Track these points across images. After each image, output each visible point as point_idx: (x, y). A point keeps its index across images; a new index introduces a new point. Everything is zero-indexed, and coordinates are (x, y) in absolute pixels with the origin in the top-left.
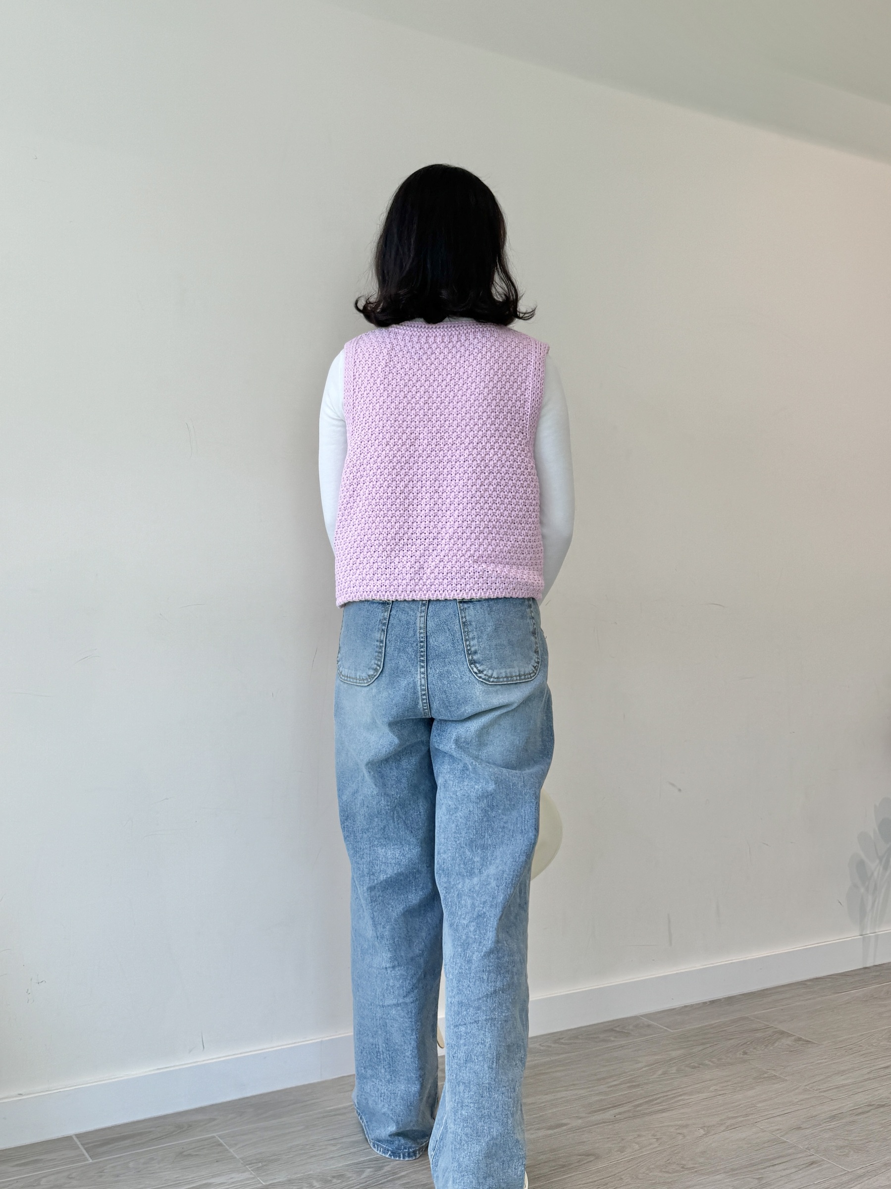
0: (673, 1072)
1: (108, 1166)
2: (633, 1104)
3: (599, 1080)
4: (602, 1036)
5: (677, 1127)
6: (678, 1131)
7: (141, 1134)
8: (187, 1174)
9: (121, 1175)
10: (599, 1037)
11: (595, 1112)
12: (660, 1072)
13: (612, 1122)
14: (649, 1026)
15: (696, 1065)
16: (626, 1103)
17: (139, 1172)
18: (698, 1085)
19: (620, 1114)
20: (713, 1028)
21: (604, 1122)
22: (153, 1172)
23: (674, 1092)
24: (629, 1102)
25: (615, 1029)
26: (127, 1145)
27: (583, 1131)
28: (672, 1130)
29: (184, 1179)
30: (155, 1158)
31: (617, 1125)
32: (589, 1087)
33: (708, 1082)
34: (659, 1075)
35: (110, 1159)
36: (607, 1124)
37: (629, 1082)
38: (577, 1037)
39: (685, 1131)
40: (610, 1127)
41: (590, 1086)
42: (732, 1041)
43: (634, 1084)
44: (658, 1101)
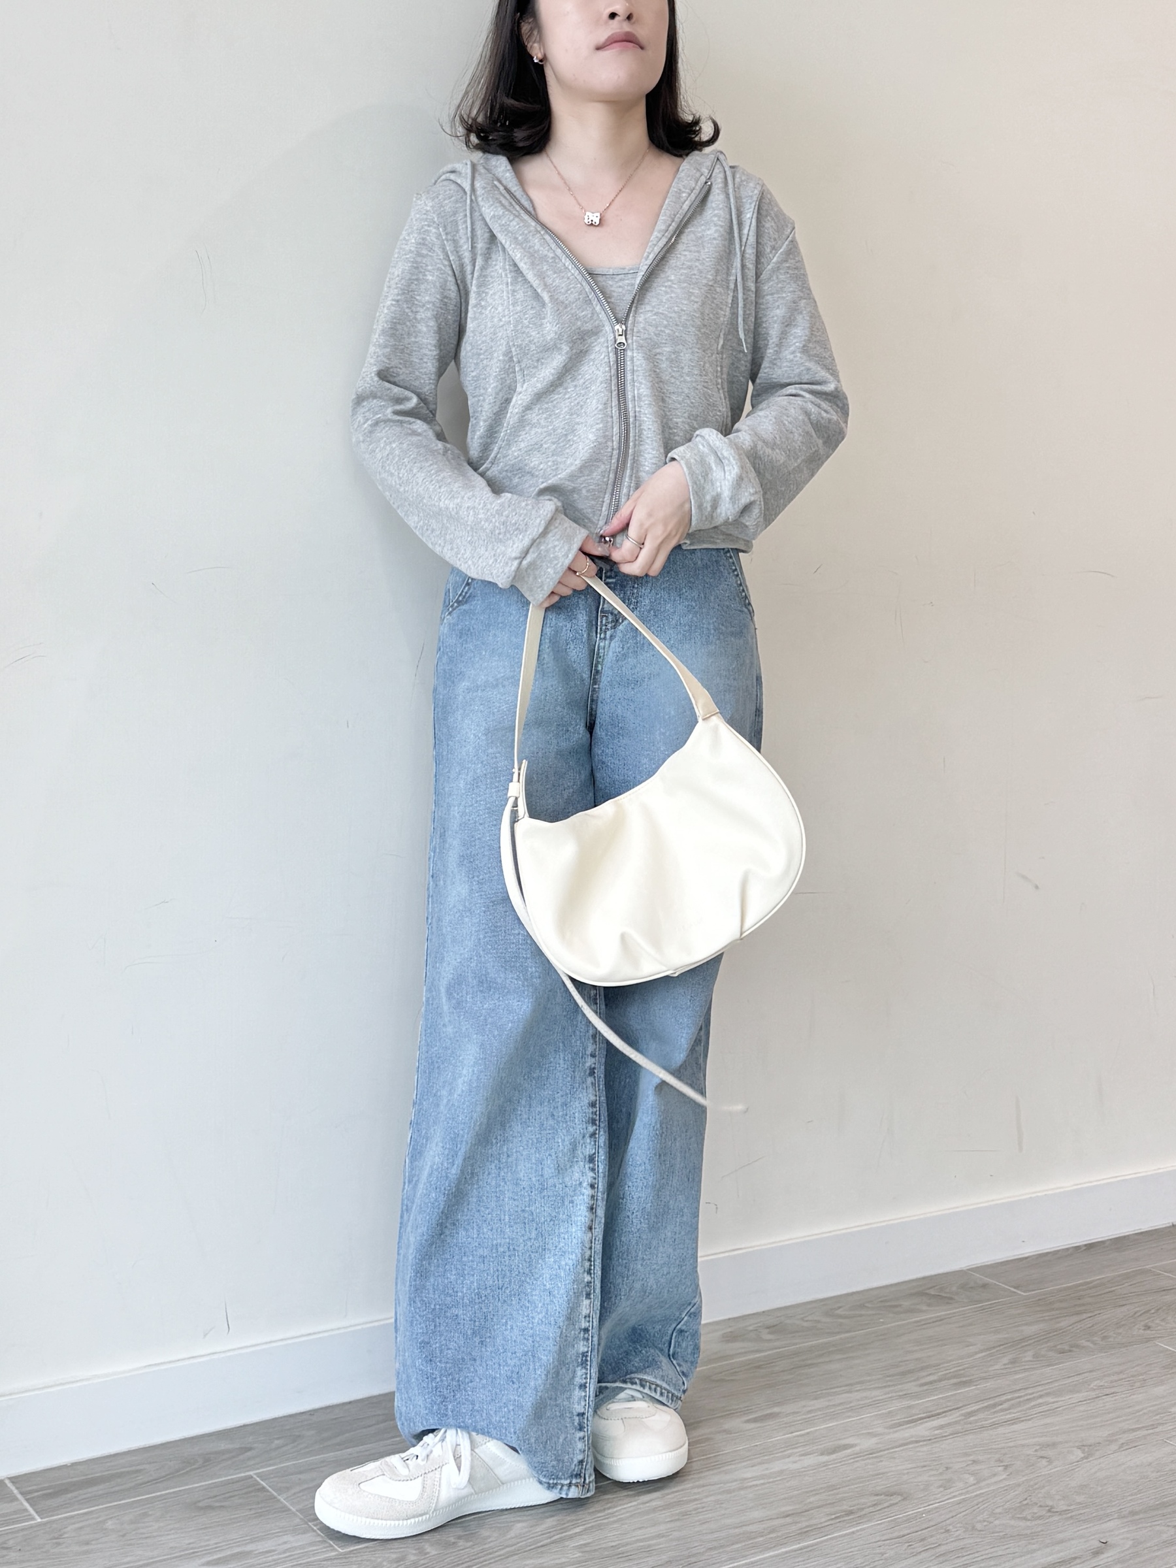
0: (1026, 1359)
1: (69, 1529)
2: (963, 1412)
3: (903, 1374)
4: (906, 1303)
5: (1038, 1447)
6: (1039, 1454)
7: (120, 1475)
8: (206, 1538)
9: (93, 1542)
10: (900, 1305)
11: (900, 1425)
12: (1005, 1360)
13: (930, 1440)
14: (985, 1286)
15: (1067, 1348)
16: (950, 1410)
17: (123, 1536)
18: (1070, 1380)
19: (941, 1427)
20: (1093, 1287)
21: (917, 1442)
22: (146, 1535)
23: (1030, 1391)
24: (957, 1408)
25: (928, 1291)
26: (101, 1492)
27: (881, 1456)
28: (1030, 1452)
29: (201, 1547)
30: (150, 1513)
31: (937, 1445)
32: (889, 1386)
33: (1086, 1375)
34: (1005, 1365)
35: (72, 1517)
36: (921, 1443)
37: (954, 1377)
38: (862, 1306)
39: (1050, 1453)
40: (925, 1449)
41: (889, 1383)
42: (1123, 1309)
43: (964, 1379)
44: (1005, 1406)
